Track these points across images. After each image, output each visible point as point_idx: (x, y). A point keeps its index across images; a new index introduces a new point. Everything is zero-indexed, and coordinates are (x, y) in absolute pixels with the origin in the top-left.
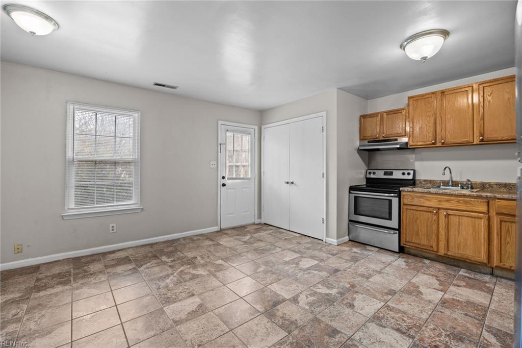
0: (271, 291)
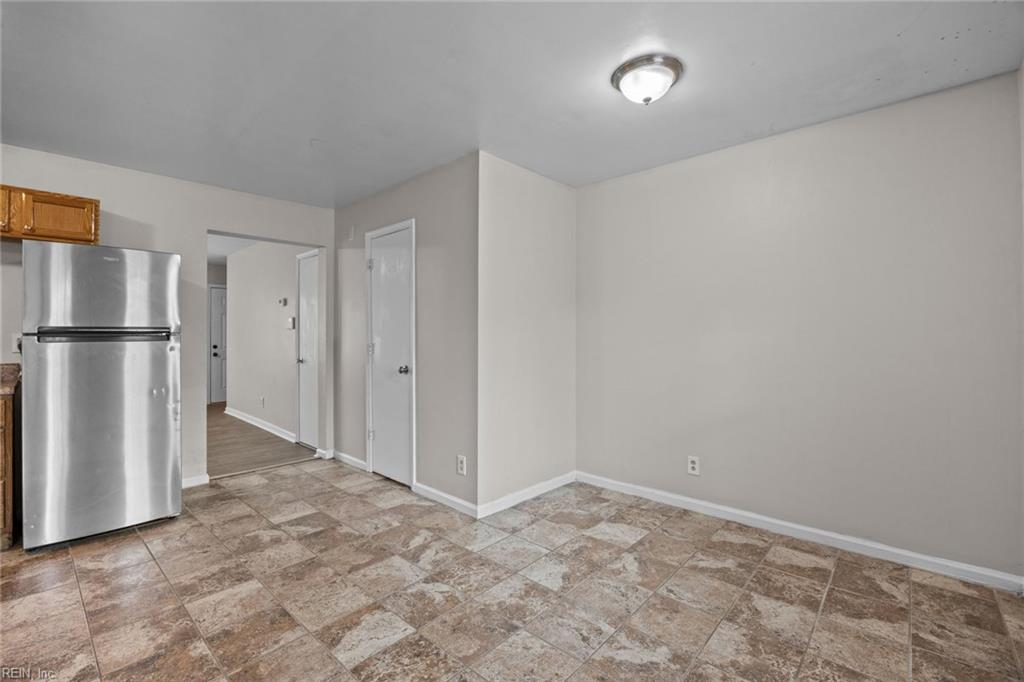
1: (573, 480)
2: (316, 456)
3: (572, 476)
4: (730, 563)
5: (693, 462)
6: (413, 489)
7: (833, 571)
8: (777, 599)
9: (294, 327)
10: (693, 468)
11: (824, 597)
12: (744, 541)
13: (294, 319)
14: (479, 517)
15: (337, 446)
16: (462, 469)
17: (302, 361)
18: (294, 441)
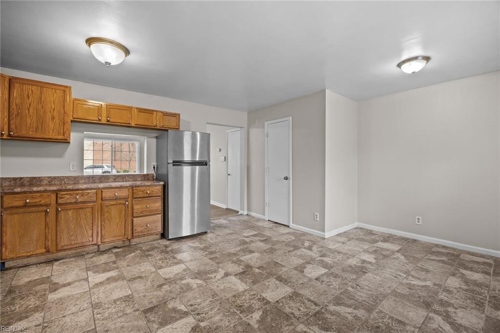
0: (246, 283)
1: (356, 226)
2: (239, 213)
3: (356, 225)
4: (444, 258)
5: (419, 219)
6: (290, 227)
7: (493, 264)
8: (471, 271)
9: (225, 160)
10: (419, 222)
11: (492, 271)
12: (448, 251)
13: (225, 157)
14: (326, 237)
15: (249, 209)
16: (317, 218)
17: (229, 175)
18: (225, 208)
